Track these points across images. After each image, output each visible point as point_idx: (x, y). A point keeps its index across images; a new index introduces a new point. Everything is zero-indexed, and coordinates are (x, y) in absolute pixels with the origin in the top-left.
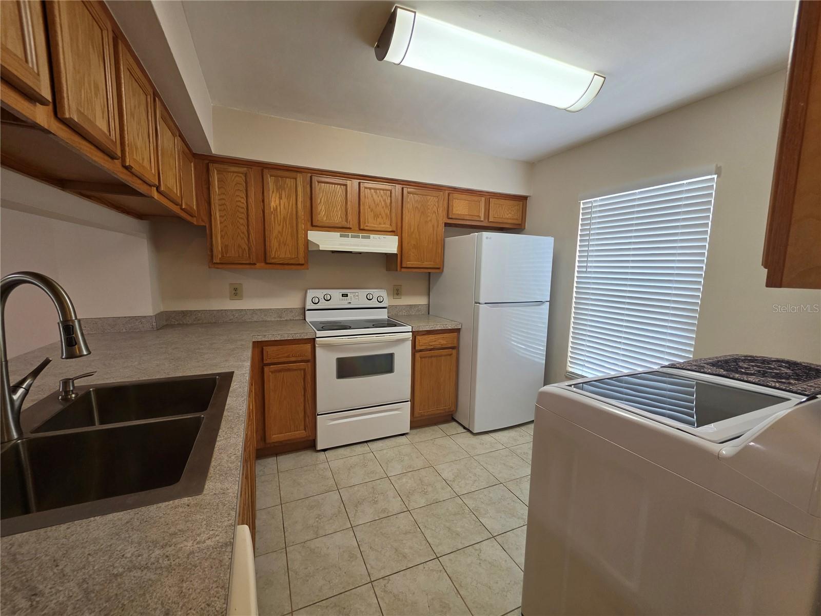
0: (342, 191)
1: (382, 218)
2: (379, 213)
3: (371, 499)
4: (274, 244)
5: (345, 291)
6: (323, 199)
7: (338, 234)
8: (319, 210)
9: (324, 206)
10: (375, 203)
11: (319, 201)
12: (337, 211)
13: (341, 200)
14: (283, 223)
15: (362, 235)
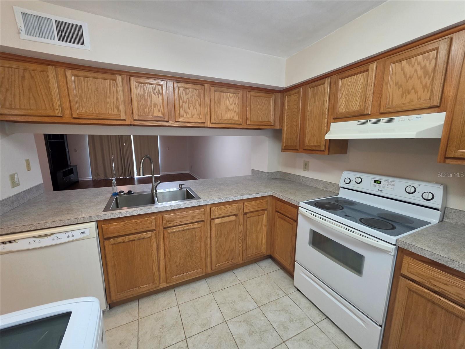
0: (364, 79)
1: (416, 92)
2: (411, 88)
3: (253, 330)
4: (308, 136)
5: (378, 178)
6: (344, 94)
7: (356, 122)
8: (340, 104)
9: (344, 99)
10: (406, 77)
11: (341, 95)
12: (356, 100)
13: (361, 88)
14: (314, 121)
15: (383, 120)
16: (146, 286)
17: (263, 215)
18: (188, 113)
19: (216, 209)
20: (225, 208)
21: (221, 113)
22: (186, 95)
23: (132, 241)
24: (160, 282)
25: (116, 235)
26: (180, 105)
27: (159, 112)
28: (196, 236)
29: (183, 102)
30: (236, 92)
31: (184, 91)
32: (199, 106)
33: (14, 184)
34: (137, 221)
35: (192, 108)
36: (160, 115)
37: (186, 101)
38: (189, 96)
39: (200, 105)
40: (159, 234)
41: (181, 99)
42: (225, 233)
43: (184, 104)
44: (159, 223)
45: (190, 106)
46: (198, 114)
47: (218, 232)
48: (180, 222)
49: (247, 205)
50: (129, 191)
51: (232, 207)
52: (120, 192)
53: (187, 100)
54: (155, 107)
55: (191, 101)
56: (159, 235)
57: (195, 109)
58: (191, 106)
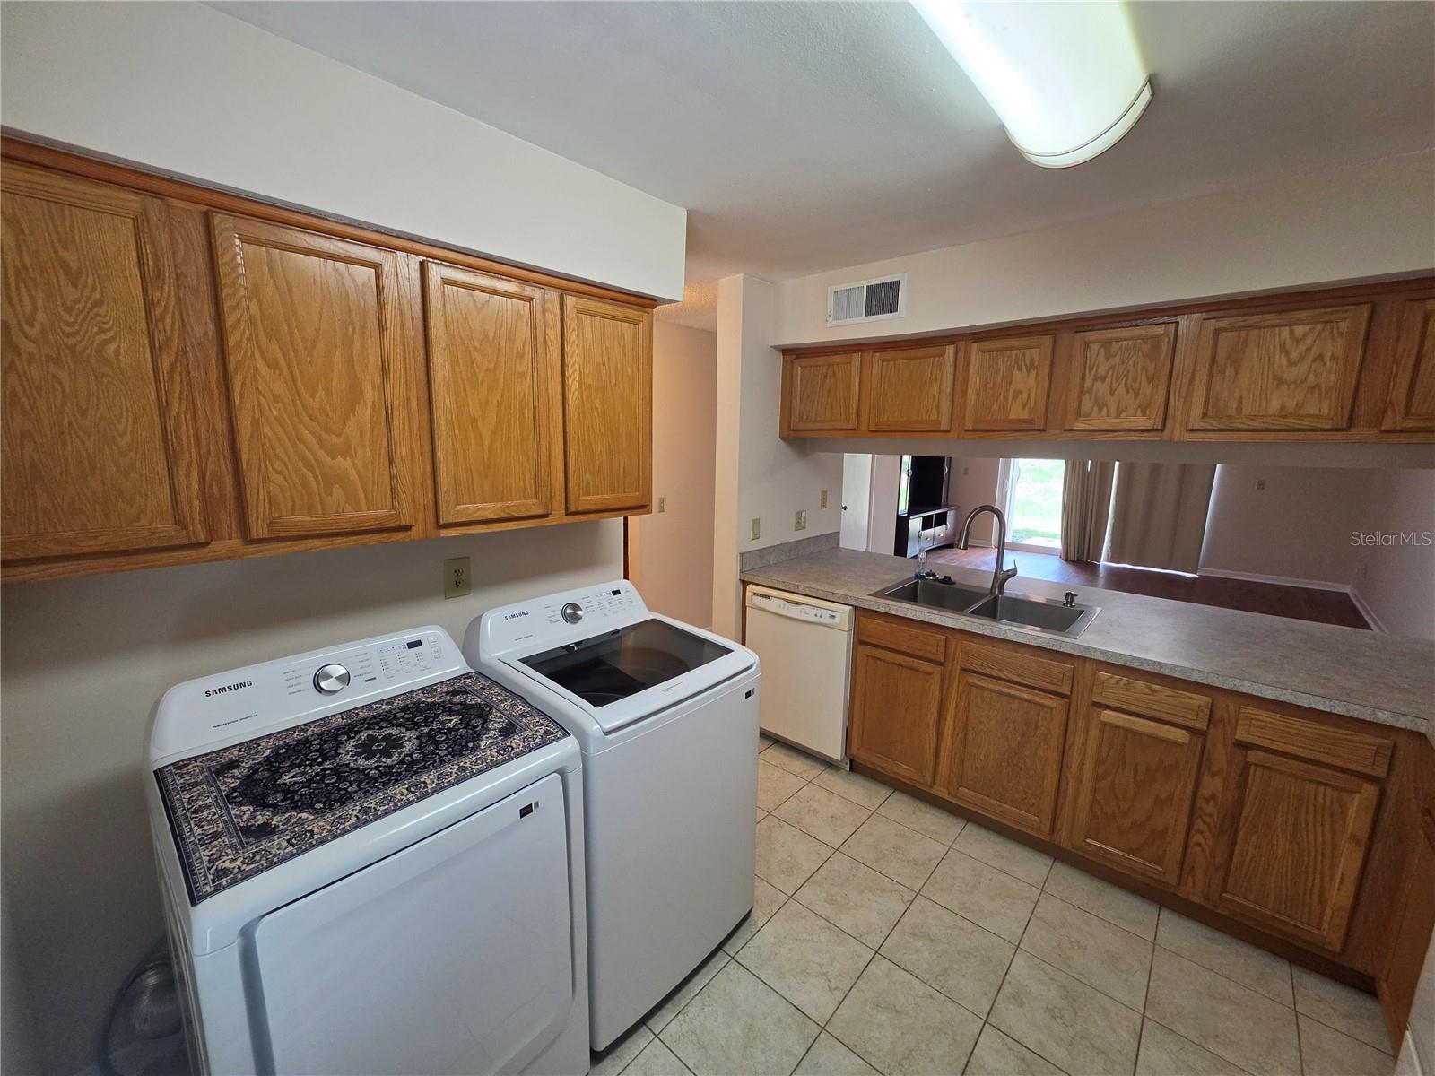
16: (907, 767)
17: (1352, 792)
18: (1106, 405)
19: (1112, 681)
20: (1148, 691)
21: (1237, 394)
22: (1107, 359)
23: (898, 665)
24: (934, 781)
25: (875, 642)
26: (1086, 386)
27: (1024, 408)
28: (1036, 724)
29: (1096, 379)
30: (1326, 318)
31: (1102, 350)
32: (1149, 383)
33: (799, 525)
34: (914, 631)
35: (1121, 389)
36: (1025, 415)
37: (1104, 373)
38: (1118, 359)
39: (1150, 380)
40: (950, 676)
41: (1090, 372)
42: (1136, 765)
43: (1098, 384)
44: (955, 654)
45: (1115, 385)
46: (1140, 407)
47: (1110, 749)
48: (1000, 670)
49: (1255, 719)
50: (945, 577)
51: (1180, 699)
52: (928, 574)
53: (1107, 373)
54: (1015, 398)
55: (1121, 371)
56: (949, 679)
57: (1131, 391)
58: (1118, 386)
